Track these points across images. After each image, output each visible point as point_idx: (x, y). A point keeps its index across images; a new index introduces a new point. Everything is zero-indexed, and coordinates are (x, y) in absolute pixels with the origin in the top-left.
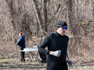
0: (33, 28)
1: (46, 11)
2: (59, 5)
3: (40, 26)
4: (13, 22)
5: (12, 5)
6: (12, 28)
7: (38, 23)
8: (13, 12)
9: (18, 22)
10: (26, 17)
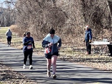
0: (104, 21)
4: (84, 15)
6: (83, 21)
7: (110, 16)
9: (90, 16)
10: (97, 10)
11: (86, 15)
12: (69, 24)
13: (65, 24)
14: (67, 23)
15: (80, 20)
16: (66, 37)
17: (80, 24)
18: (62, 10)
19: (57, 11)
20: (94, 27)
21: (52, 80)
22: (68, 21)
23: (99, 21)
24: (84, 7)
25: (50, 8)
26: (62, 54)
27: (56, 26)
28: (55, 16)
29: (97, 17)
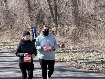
0: (46, 20)
1: (56, 7)
2: (67, 2)
3: (52, 19)
4: (30, 16)
5: (29, 2)
6: (30, 20)
7: (50, 17)
8: (30, 8)
9: (34, 16)
10: (40, 12)
11: (31, 16)
12: (18, 23)
13: (15, 23)
14: (17, 23)
15: (27, 19)
16: (16, 33)
17: (27, 23)
18: (12, 12)
19: (9, 13)
20: (38, 25)
21: (5, 69)
22: (18, 21)
23: (42, 21)
24: (30, 9)
25: (3, 11)
26: (13, 47)
27: (8, 25)
28: (7, 17)
29: (40, 17)
